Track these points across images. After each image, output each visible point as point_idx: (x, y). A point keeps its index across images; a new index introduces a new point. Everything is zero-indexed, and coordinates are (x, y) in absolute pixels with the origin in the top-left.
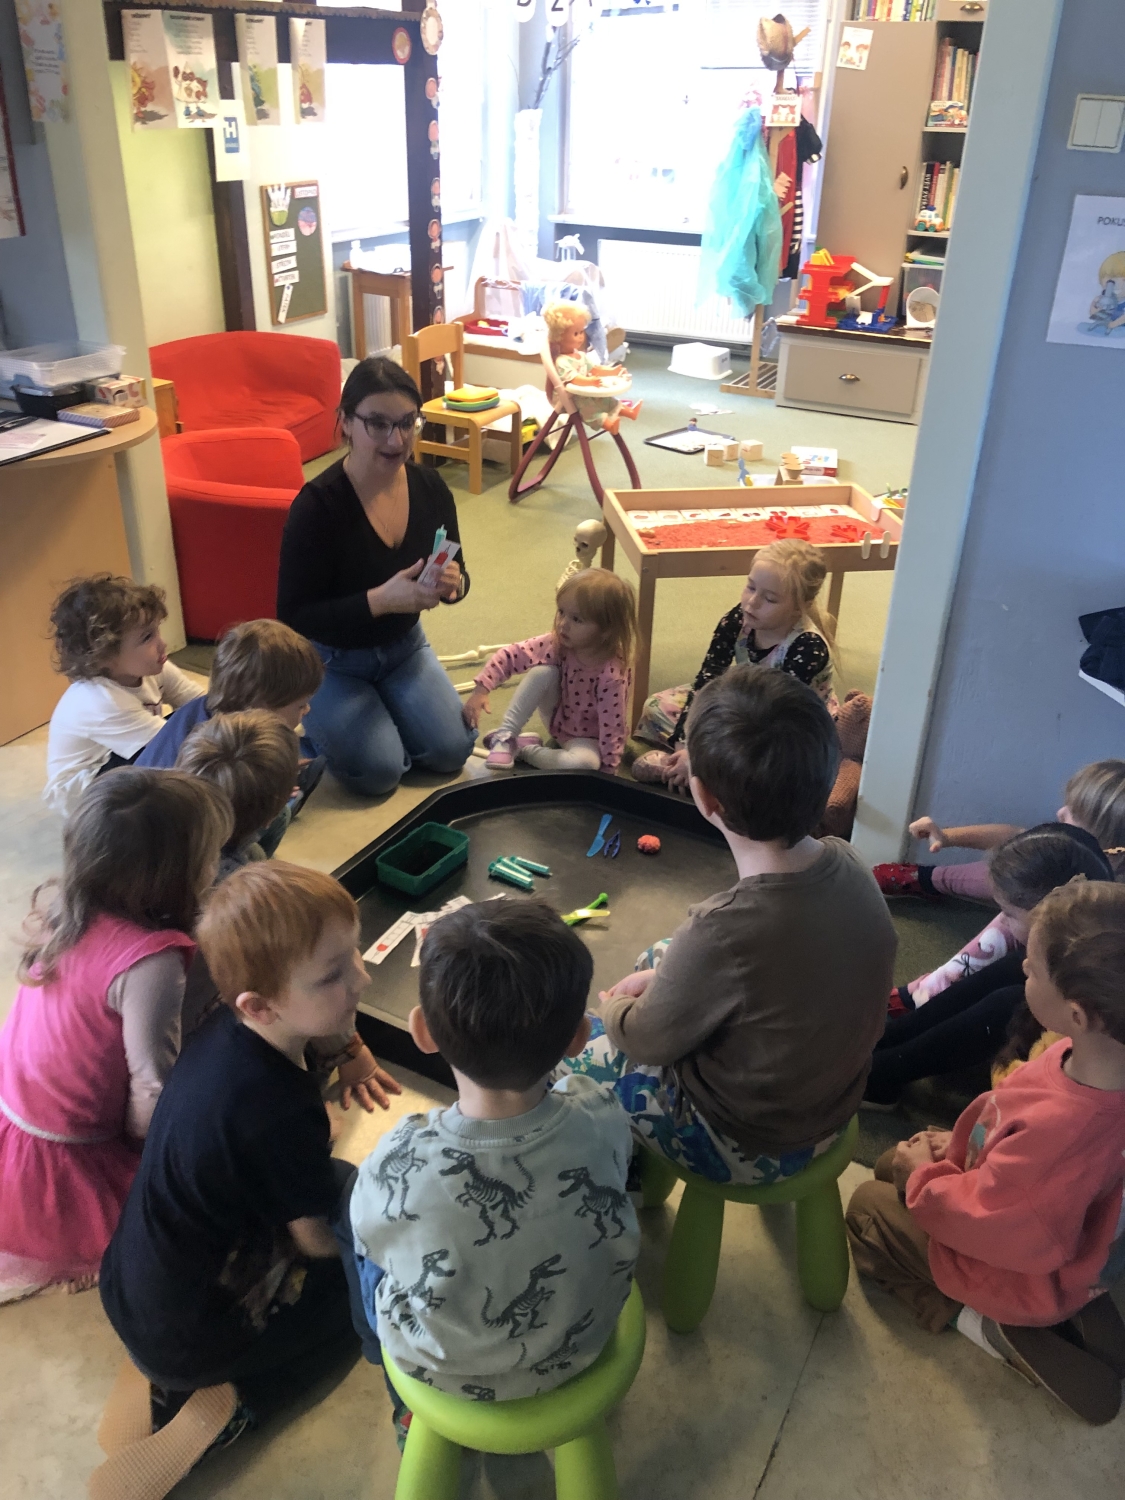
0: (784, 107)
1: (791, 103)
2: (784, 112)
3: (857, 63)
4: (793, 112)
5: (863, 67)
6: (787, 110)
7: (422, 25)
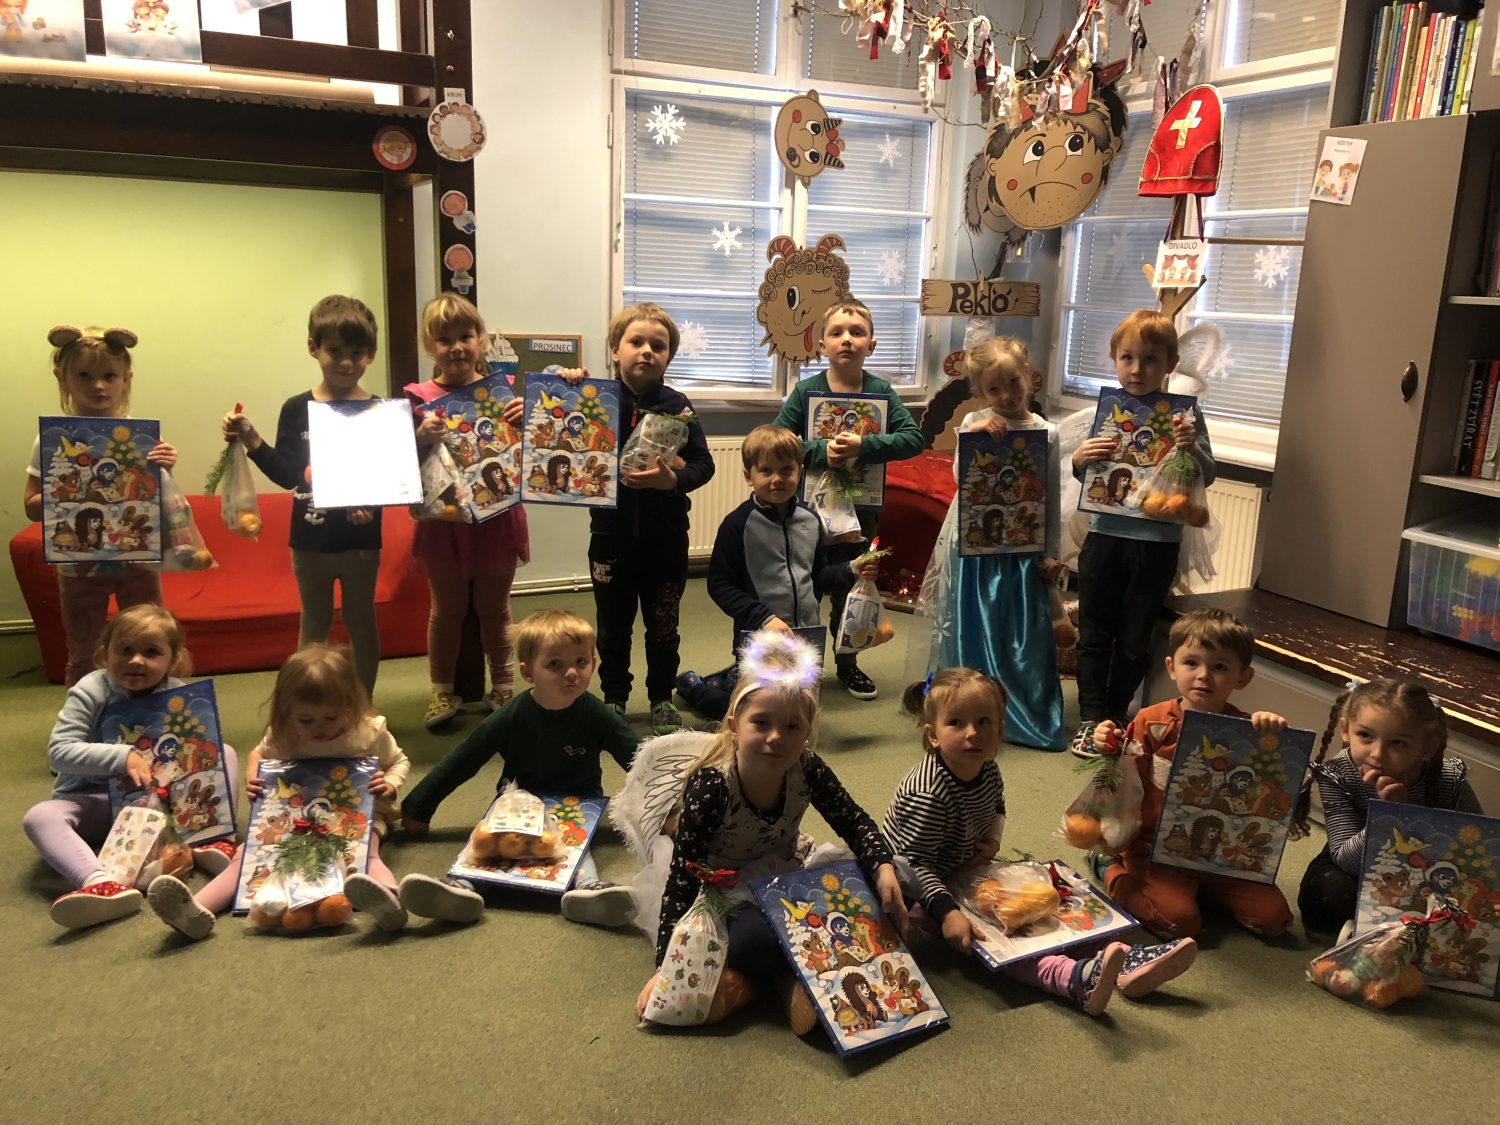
0: (1180, 258)
1: (1192, 253)
2: (1180, 265)
3: (1340, 194)
4: (1193, 266)
5: (1348, 200)
6: (1184, 263)
7: (431, 123)
